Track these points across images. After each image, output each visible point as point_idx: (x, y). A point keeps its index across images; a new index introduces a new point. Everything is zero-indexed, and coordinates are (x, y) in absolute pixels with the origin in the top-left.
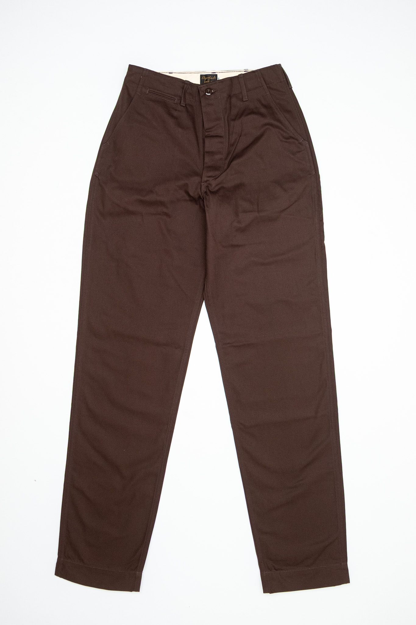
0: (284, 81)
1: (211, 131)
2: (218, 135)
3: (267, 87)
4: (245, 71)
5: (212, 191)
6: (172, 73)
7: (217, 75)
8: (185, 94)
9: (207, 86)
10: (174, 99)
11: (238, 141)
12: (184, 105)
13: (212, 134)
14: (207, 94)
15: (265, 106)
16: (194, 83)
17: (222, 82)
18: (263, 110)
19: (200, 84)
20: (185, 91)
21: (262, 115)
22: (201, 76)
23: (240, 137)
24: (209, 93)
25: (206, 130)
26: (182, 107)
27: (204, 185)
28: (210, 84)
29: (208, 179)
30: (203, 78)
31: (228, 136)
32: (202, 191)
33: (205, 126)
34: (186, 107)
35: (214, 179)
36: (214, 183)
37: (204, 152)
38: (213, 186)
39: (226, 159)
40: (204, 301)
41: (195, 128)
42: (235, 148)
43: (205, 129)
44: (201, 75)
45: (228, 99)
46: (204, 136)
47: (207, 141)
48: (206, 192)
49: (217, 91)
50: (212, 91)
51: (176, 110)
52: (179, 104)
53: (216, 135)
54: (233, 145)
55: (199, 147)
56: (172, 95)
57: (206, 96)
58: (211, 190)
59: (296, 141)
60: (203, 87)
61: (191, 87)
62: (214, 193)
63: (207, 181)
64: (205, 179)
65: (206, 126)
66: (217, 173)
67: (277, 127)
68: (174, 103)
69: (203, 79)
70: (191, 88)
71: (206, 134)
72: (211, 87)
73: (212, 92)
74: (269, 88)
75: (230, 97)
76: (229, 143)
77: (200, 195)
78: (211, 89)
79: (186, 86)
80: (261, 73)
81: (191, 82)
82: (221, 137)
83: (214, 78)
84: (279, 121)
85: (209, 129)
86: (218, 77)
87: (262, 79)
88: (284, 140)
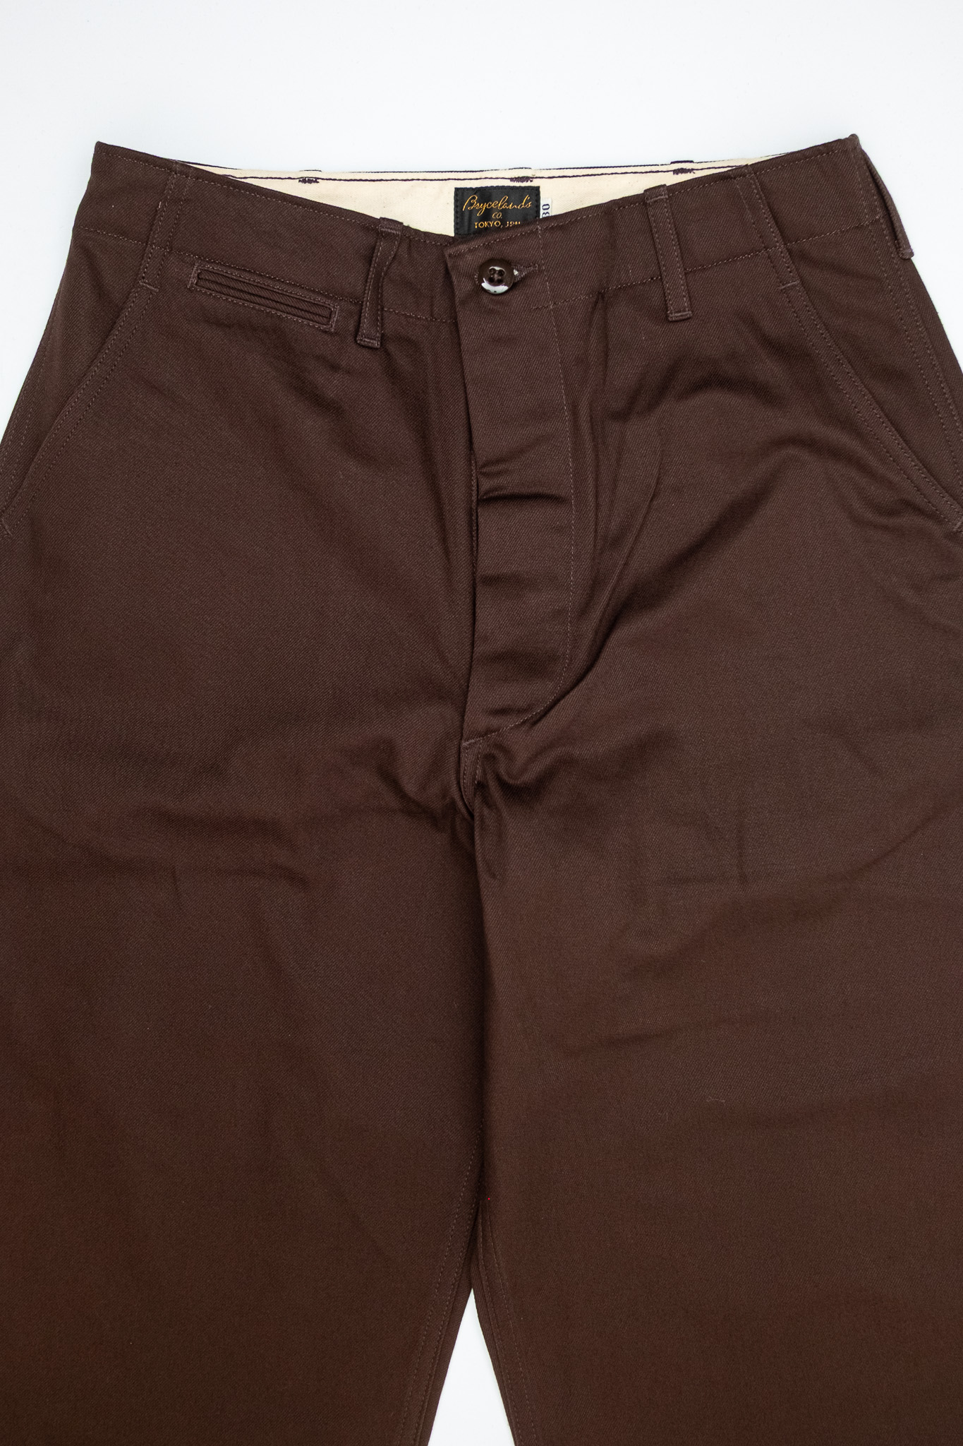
0: (877, 221)
1: (506, 471)
2: (541, 490)
3: (790, 251)
4: (676, 172)
5: (511, 782)
6: (316, 180)
7: (536, 190)
8: (378, 288)
9: (488, 247)
10: (326, 313)
11: (641, 520)
12: (376, 344)
13: (510, 483)
14: (486, 285)
15: (778, 349)
16: (423, 228)
17: (561, 228)
18: (769, 370)
19: (452, 234)
20: (378, 275)
21: (763, 393)
22: (460, 194)
23: (652, 500)
24: (499, 283)
25: (484, 466)
26: (365, 351)
27: (472, 750)
28: (504, 236)
29: (495, 722)
30: (471, 204)
31: (591, 499)
32: (466, 781)
33: (476, 446)
34: (388, 354)
35: (524, 723)
36: (523, 743)
37: (474, 580)
38: (522, 757)
39: (584, 611)
40: (472, 1291)
41: (427, 457)
42: (630, 555)
43: (480, 463)
44: (457, 190)
45: (592, 313)
46: (474, 498)
47: (490, 521)
48: (481, 787)
49: (541, 271)
50: (516, 273)
51: (334, 368)
52: (350, 339)
53: (534, 490)
54: (616, 542)
55: (447, 552)
56: (314, 291)
57: (485, 299)
58: (506, 778)
59: (930, 525)
60: (470, 251)
61: (409, 248)
62: (515, 793)
63: (489, 731)
64: (477, 719)
65: (486, 445)
66: (543, 690)
67: (834, 453)
68: (325, 332)
69: (471, 211)
70: (409, 253)
71: (486, 484)
72: (510, 251)
73: (516, 277)
74: (800, 257)
75: (602, 299)
76: (596, 531)
77: (453, 803)
78: (508, 264)
79: (382, 246)
80: (761, 184)
81: (408, 228)
82: (556, 500)
83: (526, 203)
84: (848, 424)
85: (499, 461)
86: (542, 203)
87: (765, 211)
88: (869, 516)
